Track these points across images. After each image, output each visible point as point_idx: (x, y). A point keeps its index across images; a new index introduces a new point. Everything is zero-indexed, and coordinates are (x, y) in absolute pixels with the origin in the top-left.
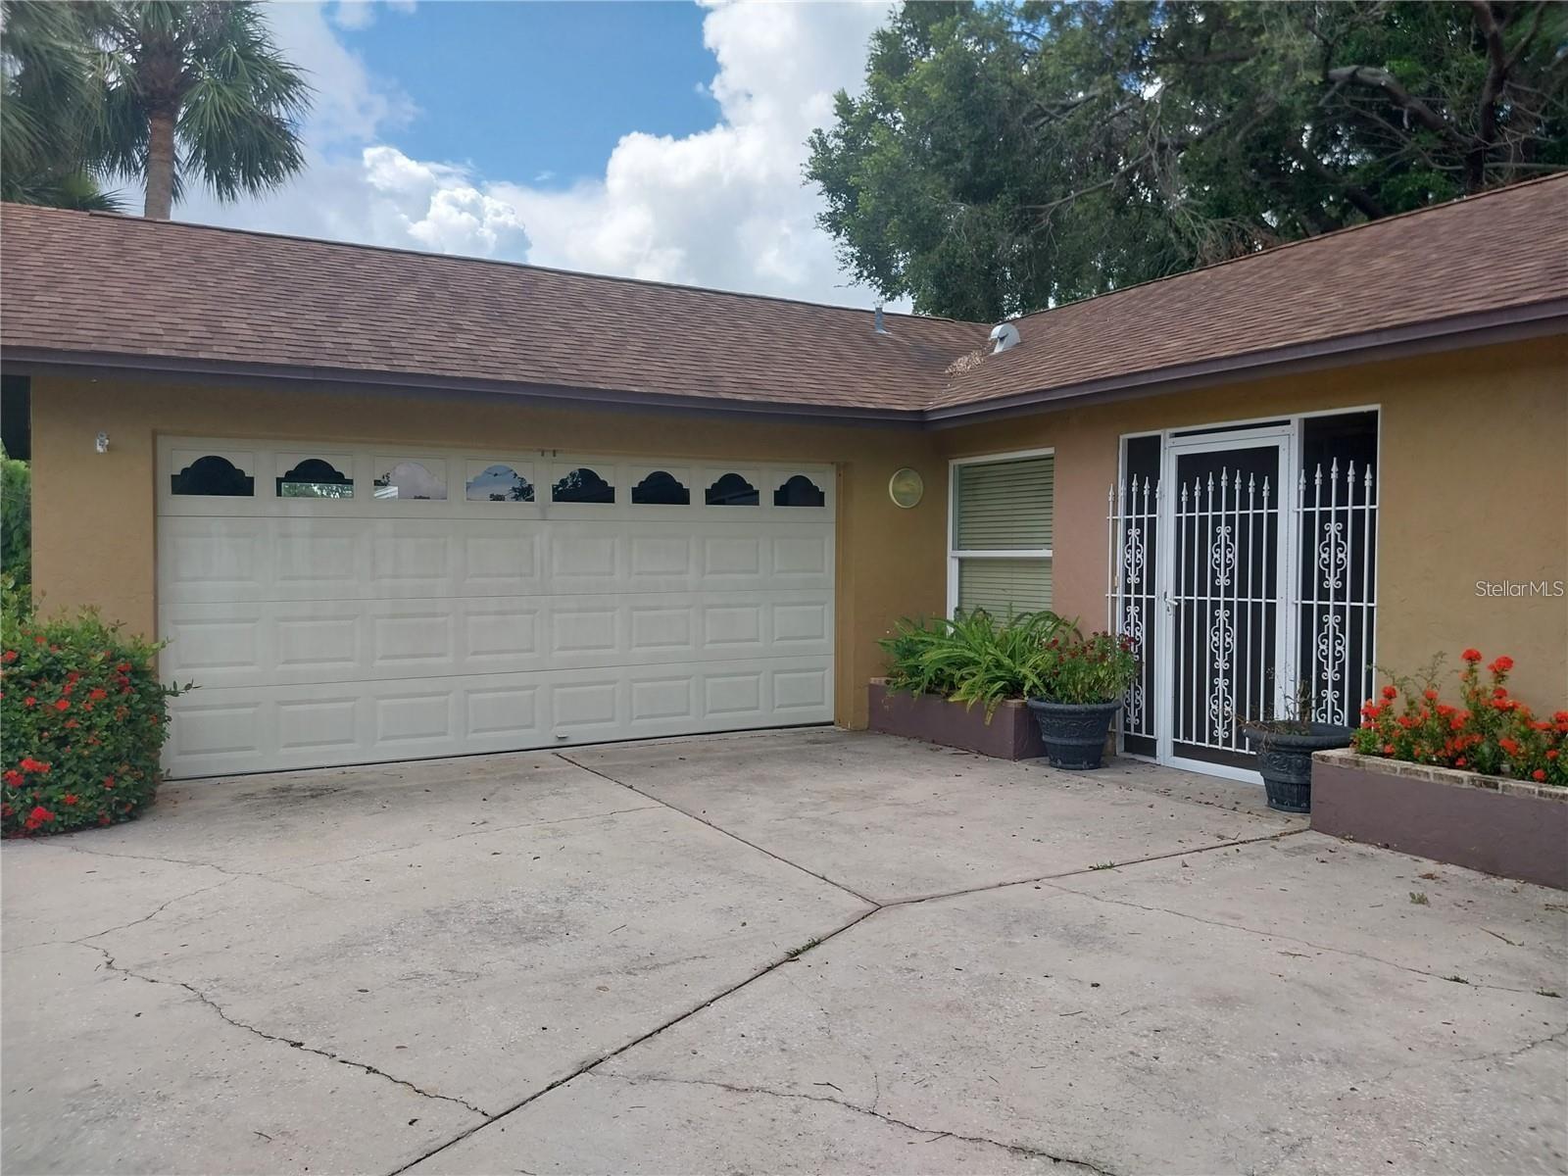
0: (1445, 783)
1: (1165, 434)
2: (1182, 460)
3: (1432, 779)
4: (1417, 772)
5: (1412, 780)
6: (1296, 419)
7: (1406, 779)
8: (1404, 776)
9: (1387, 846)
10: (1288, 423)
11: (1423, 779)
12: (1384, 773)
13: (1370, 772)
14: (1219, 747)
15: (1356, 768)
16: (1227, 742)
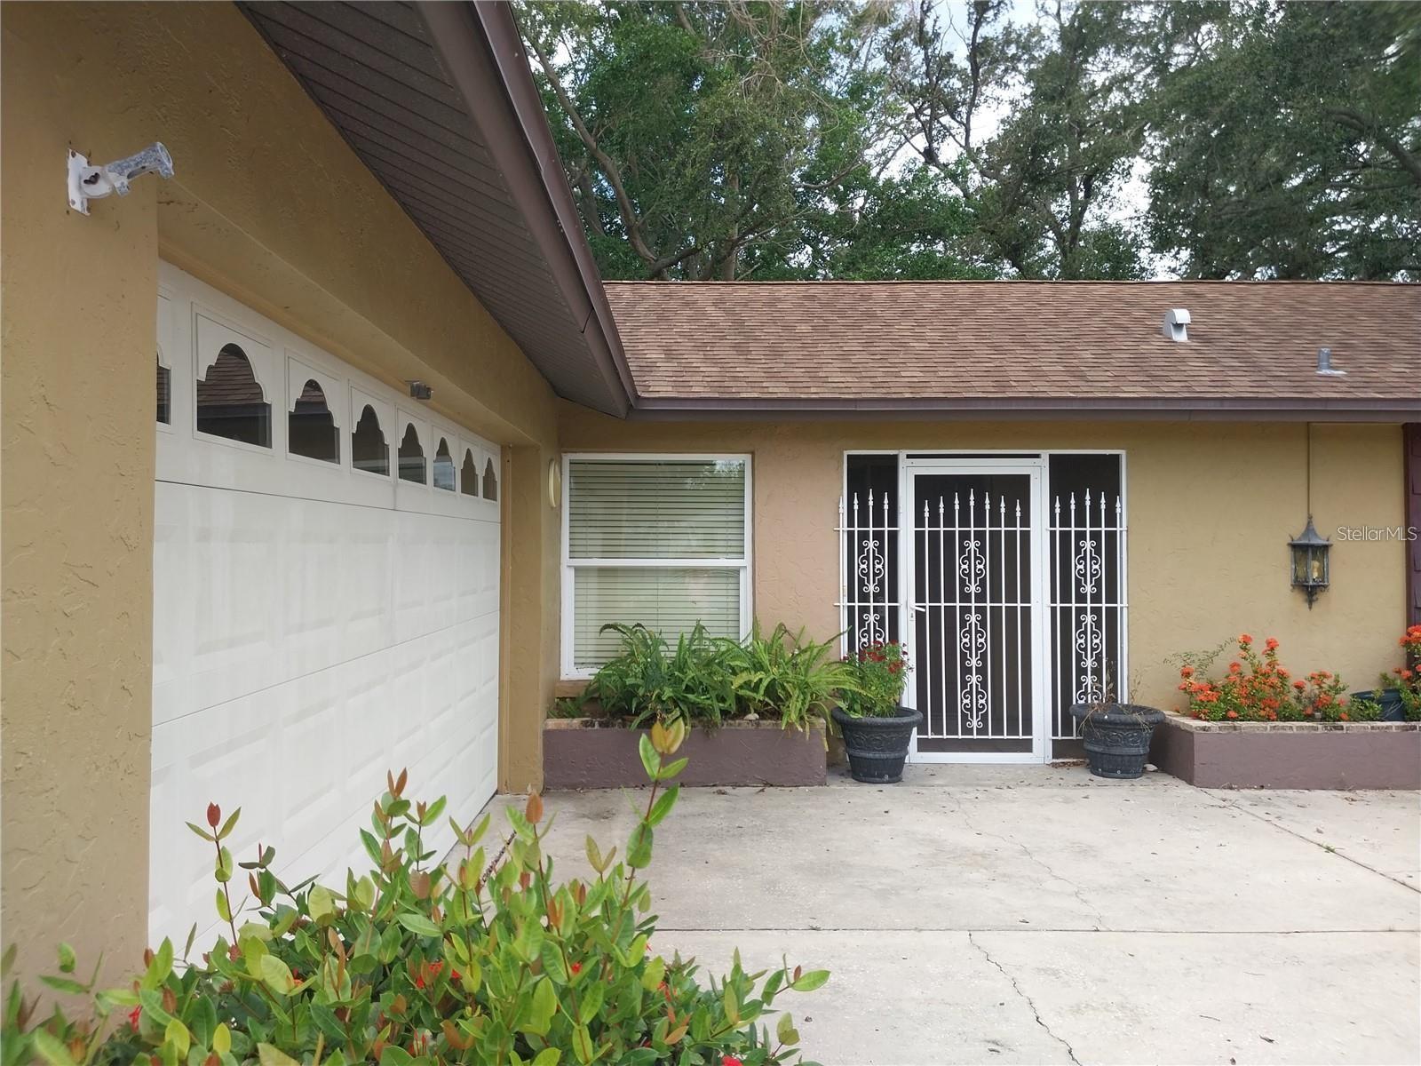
0: (1306, 732)
1: (902, 454)
2: (921, 481)
3: (1295, 730)
4: (1283, 728)
5: (1281, 734)
6: (1045, 454)
7: (1276, 734)
8: (1274, 732)
9: (1262, 787)
10: (1037, 456)
11: (1289, 732)
12: (1258, 732)
13: (1245, 733)
14: (975, 737)
15: (1234, 732)
16: (982, 731)
